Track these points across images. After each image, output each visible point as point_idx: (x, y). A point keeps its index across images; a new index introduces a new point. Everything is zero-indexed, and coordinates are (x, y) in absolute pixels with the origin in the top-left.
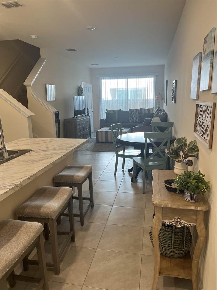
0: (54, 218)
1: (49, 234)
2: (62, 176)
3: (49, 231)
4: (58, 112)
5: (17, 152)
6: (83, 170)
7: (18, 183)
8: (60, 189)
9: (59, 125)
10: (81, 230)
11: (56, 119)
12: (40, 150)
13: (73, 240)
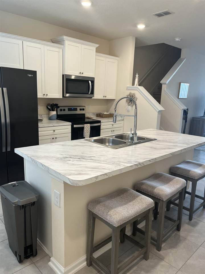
0: (164, 200)
1: (158, 216)
2: (179, 168)
3: (158, 212)
4: (187, 109)
5: (145, 139)
6: (200, 168)
7: (141, 162)
8: (174, 178)
9: (186, 122)
10: (188, 224)
11: (184, 116)
12: (163, 141)
13: (178, 229)
